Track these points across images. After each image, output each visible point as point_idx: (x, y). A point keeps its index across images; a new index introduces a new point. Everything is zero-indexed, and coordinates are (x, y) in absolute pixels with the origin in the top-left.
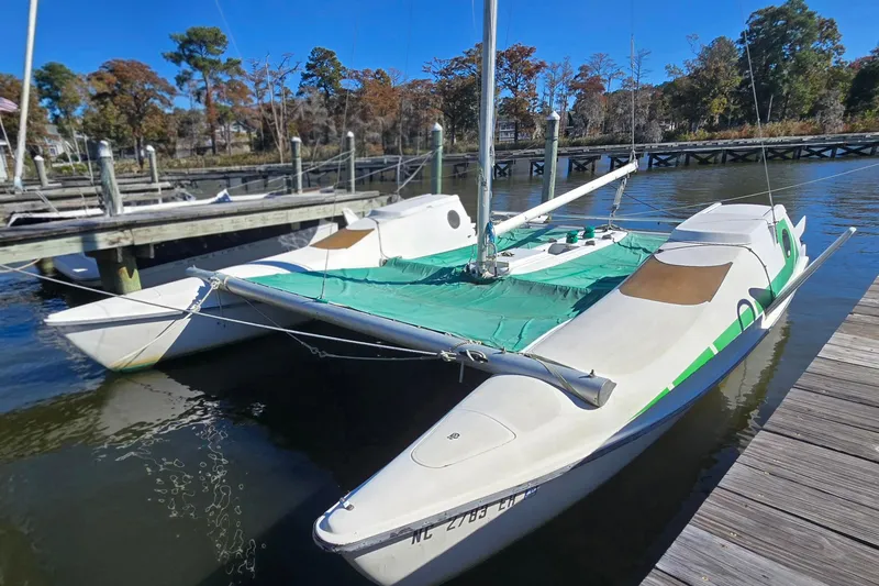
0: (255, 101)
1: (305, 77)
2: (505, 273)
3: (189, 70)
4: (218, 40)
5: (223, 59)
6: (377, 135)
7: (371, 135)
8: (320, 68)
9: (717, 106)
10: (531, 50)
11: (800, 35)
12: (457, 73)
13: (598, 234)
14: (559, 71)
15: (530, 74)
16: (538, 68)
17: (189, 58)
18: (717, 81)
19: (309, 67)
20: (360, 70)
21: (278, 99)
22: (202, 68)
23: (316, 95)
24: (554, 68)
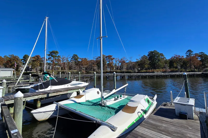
0: (62, 62)
1: (72, 59)
2: (106, 105)
3: (51, 57)
4: (57, 52)
5: (57, 56)
6: (84, 69)
7: (83, 69)
8: (75, 57)
9: (146, 66)
10: (112, 56)
11: (157, 56)
12: (99, 59)
13: (123, 96)
14: (117, 59)
15: (112, 60)
16: (113, 59)
17: (51, 55)
18: (145, 62)
19: (72, 57)
20: (82, 58)
21: (66, 62)
22: (53, 57)
23: (73, 62)
24: (116, 59)
